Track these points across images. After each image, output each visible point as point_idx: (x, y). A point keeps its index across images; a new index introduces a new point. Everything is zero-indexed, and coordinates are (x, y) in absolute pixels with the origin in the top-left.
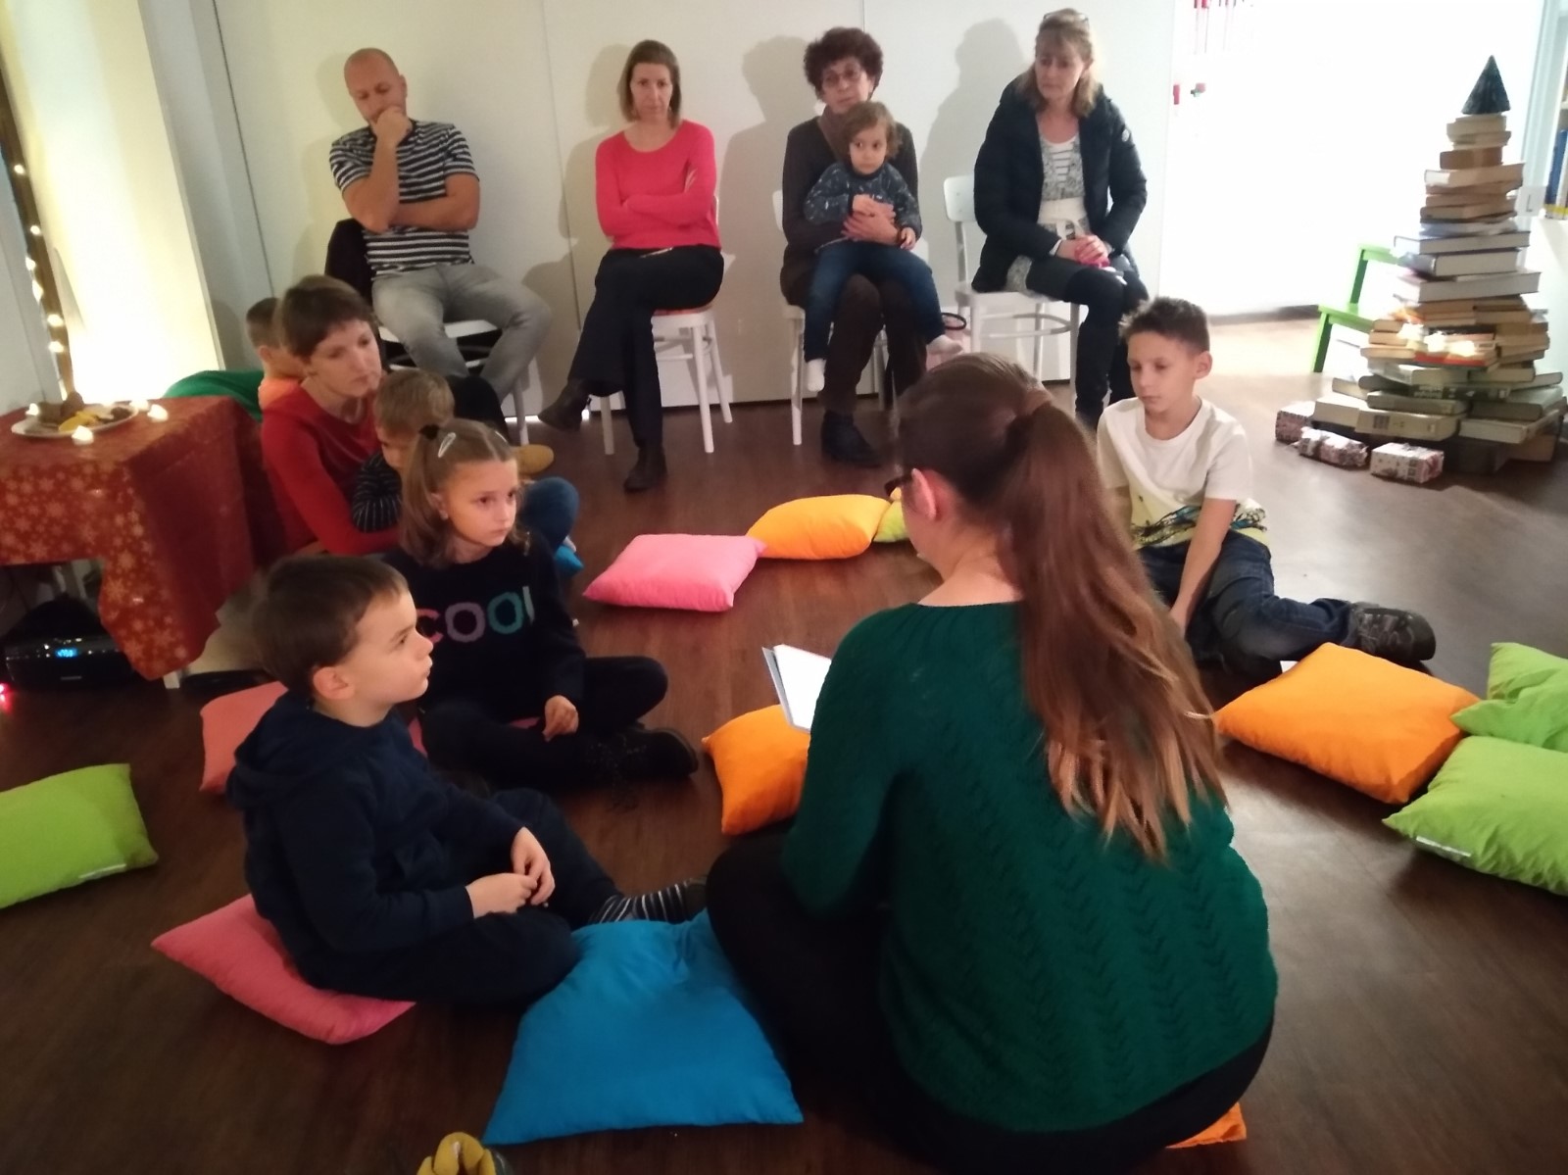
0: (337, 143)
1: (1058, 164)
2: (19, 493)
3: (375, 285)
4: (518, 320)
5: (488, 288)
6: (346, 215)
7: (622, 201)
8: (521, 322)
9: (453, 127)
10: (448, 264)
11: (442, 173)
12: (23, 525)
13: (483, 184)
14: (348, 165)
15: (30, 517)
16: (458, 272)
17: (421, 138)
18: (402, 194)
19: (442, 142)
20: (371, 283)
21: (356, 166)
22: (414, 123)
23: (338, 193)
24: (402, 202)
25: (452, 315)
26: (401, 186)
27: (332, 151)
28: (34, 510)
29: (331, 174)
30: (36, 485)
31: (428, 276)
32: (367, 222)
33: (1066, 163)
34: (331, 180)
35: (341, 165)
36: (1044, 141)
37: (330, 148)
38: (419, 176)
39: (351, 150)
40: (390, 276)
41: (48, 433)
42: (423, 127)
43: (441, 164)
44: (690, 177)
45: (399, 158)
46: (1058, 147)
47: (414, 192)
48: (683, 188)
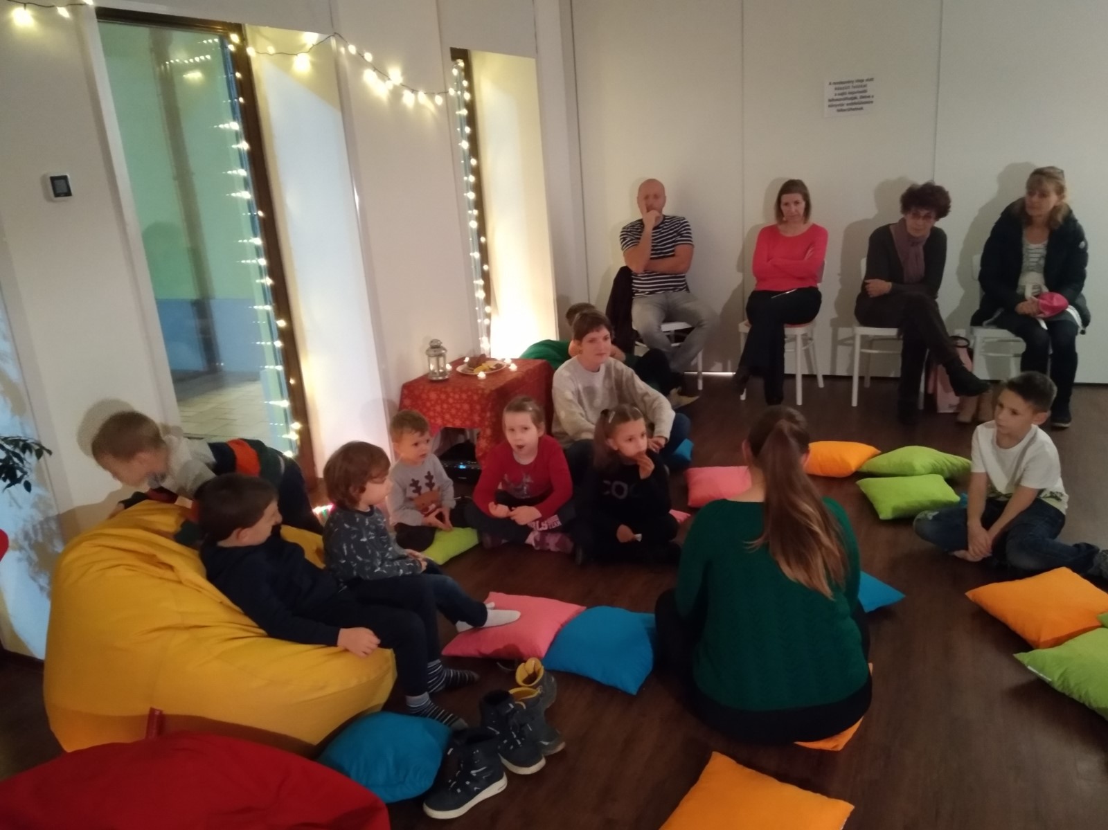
0: (624, 228)
1: (1032, 255)
2: (453, 398)
3: (634, 300)
4: (701, 324)
5: (689, 305)
6: (623, 264)
7: (768, 260)
8: (704, 325)
9: (684, 219)
10: (671, 291)
11: (673, 244)
12: (453, 411)
13: (695, 249)
14: (628, 239)
15: (457, 409)
16: (677, 296)
17: (666, 225)
18: (652, 254)
19: (676, 227)
20: (632, 299)
21: (632, 240)
22: (664, 216)
23: (621, 253)
24: (652, 259)
25: (669, 319)
26: (653, 250)
27: (622, 232)
28: (458, 406)
29: (619, 242)
30: (460, 396)
31: (660, 297)
32: (633, 268)
33: (1038, 255)
34: (620, 246)
35: (624, 239)
36: (1025, 240)
37: (621, 230)
38: (661, 246)
39: (630, 232)
40: (642, 297)
41: (469, 372)
42: (668, 219)
43: (674, 239)
44: (810, 251)
45: (653, 236)
46: (1033, 246)
47: (659, 253)
48: (804, 258)
